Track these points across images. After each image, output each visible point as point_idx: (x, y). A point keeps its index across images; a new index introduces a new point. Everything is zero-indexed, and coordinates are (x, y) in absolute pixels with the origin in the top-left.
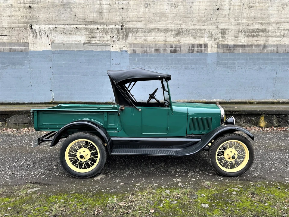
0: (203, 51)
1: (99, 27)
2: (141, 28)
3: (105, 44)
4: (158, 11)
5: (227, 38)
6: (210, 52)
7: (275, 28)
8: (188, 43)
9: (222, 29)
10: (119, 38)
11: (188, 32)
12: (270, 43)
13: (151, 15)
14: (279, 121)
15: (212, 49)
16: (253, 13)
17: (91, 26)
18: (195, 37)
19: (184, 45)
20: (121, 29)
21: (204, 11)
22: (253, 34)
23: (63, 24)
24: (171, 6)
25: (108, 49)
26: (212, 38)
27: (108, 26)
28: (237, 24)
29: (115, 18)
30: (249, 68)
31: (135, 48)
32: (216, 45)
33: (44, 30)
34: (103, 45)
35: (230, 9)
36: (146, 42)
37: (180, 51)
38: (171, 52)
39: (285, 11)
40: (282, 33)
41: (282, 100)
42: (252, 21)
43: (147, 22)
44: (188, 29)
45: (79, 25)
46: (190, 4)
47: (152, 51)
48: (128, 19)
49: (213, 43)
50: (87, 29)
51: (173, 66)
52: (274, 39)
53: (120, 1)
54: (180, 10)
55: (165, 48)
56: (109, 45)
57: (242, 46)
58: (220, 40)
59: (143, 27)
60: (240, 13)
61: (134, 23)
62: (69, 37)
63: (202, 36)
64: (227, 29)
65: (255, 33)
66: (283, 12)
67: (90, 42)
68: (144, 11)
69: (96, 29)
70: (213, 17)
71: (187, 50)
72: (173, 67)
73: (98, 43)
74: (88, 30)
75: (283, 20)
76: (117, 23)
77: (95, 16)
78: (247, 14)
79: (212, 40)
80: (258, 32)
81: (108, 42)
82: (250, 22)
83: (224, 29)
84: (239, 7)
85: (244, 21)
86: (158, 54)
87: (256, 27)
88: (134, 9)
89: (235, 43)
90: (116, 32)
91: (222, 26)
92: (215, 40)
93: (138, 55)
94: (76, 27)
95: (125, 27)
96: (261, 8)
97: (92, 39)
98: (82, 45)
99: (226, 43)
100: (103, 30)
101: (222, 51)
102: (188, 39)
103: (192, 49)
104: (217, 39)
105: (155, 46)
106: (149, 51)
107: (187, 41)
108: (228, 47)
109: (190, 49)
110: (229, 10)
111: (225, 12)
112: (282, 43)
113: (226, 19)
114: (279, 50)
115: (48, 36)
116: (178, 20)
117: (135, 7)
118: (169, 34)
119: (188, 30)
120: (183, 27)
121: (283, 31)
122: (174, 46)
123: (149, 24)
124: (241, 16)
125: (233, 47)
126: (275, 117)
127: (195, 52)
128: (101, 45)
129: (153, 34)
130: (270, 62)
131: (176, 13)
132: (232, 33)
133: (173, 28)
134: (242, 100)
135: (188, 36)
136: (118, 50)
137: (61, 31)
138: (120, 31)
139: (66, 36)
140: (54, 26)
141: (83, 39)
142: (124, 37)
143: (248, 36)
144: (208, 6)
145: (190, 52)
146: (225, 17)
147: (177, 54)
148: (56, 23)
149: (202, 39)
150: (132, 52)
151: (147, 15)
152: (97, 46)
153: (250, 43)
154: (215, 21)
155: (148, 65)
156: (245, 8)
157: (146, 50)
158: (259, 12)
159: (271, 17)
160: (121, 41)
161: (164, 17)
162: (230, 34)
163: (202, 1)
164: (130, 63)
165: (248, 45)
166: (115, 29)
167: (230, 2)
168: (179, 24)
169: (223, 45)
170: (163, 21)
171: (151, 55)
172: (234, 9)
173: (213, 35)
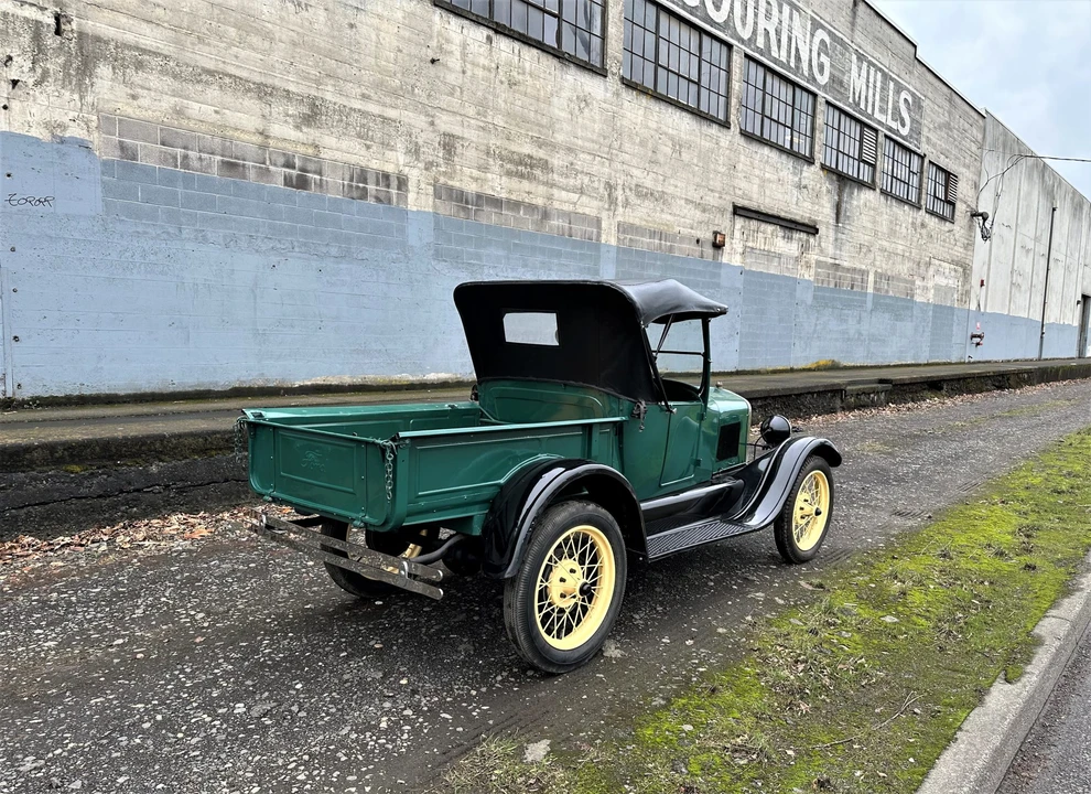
0: (395, 200)
2: (157, 54)
4: (233, 2)
5: (458, 167)
6: (415, 209)
7: (566, 164)
8: (345, 159)
9: (444, 134)
10: (45, 74)
11: (344, 118)
12: (556, 205)
13: (202, 8)
15: (419, 199)
16: (518, 102)
18: (368, 143)
19: (334, 164)
20: (52, 29)
21: (392, 55)
22: (519, 168)
26: (417, 159)
28: (484, 129)
31: (133, 139)
32: (430, 184)
35: (464, 72)
36: (184, 122)
38: (286, 184)
39: (583, 118)
40: (578, 182)
42: (517, 129)
43: (187, 34)
44: (344, 106)
46: (349, 12)
47: (209, 166)
49: (422, 179)
51: (298, 242)
52: (564, 195)
54: (316, 26)
55: (264, 163)
57: (496, 202)
58: (441, 169)
59: (165, 52)
60: (488, 92)
61: (123, 20)
63: (388, 145)
64: (458, 138)
65: (524, 167)
66: (580, 120)
70: (419, 84)
71: (343, 185)
72: (296, 244)
75: (580, 142)
78: (505, 102)
79: (419, 165)
80: (531, 166)
82: (514, 130)
83: (449, 135)
84: (486, 73)
85: (499, 121)
86: (235, 182)
87: (527, 149)
89: (479, 190)
90: (26, 39)
91: (446, 123)
92: (426, 169)
93: (147, 172)
95: (74, 26)
96: (535, 93)
99: (455, 184)
101: (448, 208)
102: (345, 144)
103: (361, 185)
104: (431, 163)
105: (224, 148)
106: (196, 164)
107: (342, 151)
108: (460, 198)
109: (354, 184)
110: (461, 75)
111: (452, 78)
112: (580, 211)
113: (455, 102)
114: (573, 232)
116: (310, 63)
118: (278, 109)
119: (344, 112)
120: (328, 96)
121: (579, 176)
122: (298, 163)
123: (193, 44)
124: (491, 104)
125: (475, 202)
127: (371, 201)
129: (213, 93)
131: (301, 31)
133: (292, 88)
135: (344, 134)
136: (39, 133)
138: (51, 41)
142: (72, 72)
143: (509, 174)
144: (403, 38)
145: (355, 194)
146: (452, 94)
147: (309, 197)
149: (389, 154)
150: (114, 155)
151: (186, 5)
153: (513, 197)
154: (427, 102)
155: (194, 225)
156: (502, 82)
157: (186, 157)
158: (531, 104)
159: (557, 126)
160: (53, 88)
161: (258, 32)
162: (468, 157)
163: (385, 13)
164: (107, 204)
165: (509, 201)
166: (18, 23)
167: (464, 48)
168: (314, 78)
169: (450, 189)
170: (253, 49)
171: (206, 183)
172: (473, 76)
173: (422, 149)
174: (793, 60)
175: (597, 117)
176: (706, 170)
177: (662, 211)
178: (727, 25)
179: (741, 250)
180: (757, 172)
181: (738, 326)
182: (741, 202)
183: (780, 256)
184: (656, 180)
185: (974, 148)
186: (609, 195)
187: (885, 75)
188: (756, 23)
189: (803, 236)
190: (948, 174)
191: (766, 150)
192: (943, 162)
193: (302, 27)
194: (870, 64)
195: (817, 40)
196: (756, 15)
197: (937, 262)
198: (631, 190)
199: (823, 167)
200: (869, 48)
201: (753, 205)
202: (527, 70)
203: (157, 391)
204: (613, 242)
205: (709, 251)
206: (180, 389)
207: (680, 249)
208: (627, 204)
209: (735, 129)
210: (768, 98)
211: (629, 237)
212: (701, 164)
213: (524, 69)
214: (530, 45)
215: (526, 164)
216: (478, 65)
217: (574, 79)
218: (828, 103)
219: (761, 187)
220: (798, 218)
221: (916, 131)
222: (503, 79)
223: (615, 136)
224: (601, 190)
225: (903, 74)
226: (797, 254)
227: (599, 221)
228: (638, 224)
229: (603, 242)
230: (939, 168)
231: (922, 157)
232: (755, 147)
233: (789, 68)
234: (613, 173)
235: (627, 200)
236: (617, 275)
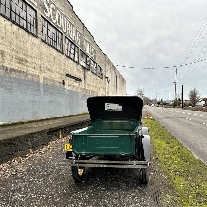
5: (5, 60)
7: (31, 61)
12: (29, 72)
16: (19, 43)
28: (11, 50)
35: (6, 33)
40: (34, 66)
42: (19, 50)
52: (31, 69)
57: (15, 71)
58: (1, 61)
60: (12, 40)
64: (5, 52)
65: (21, 61)
66: (33, 49)
75: (33, 55)
78: (16, 43)
80: (23, 61)
83: (2, 51)
84: (11, 34)
85: (15, 48)
87: (22, 56)
89: (11, 67)
91: (1, 47)
96: (23, 41)
99: (5, 65)
101: (3, 72)
111: (3, 34)
112: (34, 73)
113: (4, 42)
114: (33, 79)
121: (34, 64)
124: (13, 43)
125: (10, 70)
126: (64, 130)
130: (30, 87)
143: (18, 63)
146: (3, 39)
156: (15, 37)
158: (22, 44)
159: (28, 50)
162: (8, 57)
165: (18, 70)
167: (5, 26)
169: (3, 66)
172: (8, 34)
174: (74, 39)
175: (37, 49)
176: (60, 64)
177: (52, 74)
178: (61, 28)
179: (68, 85)
180: (69, 66)
181: (69, 104)
182: (67, 73)
183: (75, 86)
184: (50, 66)
185: (104, 63)
186: (41, 69)
187: (89, 44)
188: (66, 29)
189: (79, 81)
190: (101, 68)
191: (71, 60)
192: (100, 65)
194: (87, 41)
195: (77, 34)
196: (66, 27)
197: (100, 88)
198: (45, 68)
199: (81, 65)
200: (86, 37)
201: (69, 74)
202: (21, 35)
204: (42, 82)
205: (62, 85)
207: (56, 84)
208: (44, 72)
209: (65, 54)
210: (70, 47)
211: (45, 81)
212: (59, 63)
213: (20, 34)
214: (21, 27)
215: (22, 60)
216: (9, 32)
217: (31, 38)
218: (81, 50)
219: (71, 69)
220: (77, 77)
221: (95, 58)
223: (41, 54)
224: (39, 68)
225: (92, 44)
226: (78, 86)
227: (39, 76)
228: (47, 77)
229: (40, 82)
230: (99, 67)
231: (97, 64)
232: (69, 59)
233: (73, 40)
234: (41, 64)
236: (44, 91)
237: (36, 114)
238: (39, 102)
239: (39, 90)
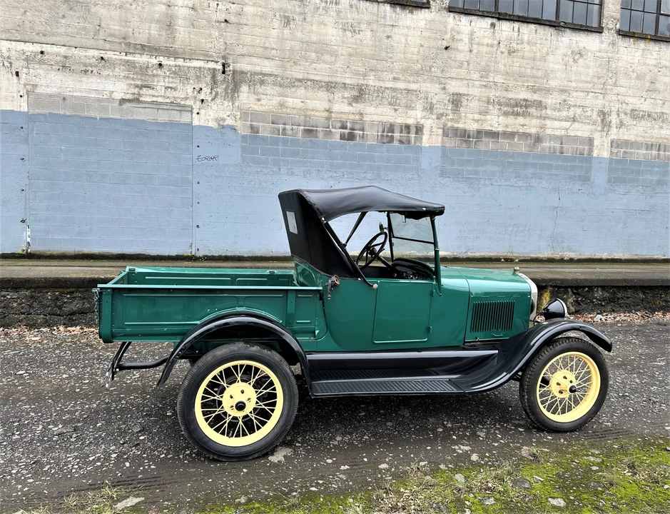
0: (413, 141)
1: (164, 61)
2: (271, 75)
3: (179, 105)
4: (314, 38)
5: (463, 114)
6: (427, 145)
7: (559, 102)
8: (380, 120)
9: (453, 94)
10: (217, 94)
11: (380, 94)
12: (549, 132)
13: (297, 45)
14: (577, 301)
15: (431, 139)
16: (517, 64)
17: (143, 56)
18: (396, 107)
19: (372, 123)
20: (221, 71)
21: (416, 49)
22: (515, 109)
23: (64, 45)
24: (345, 30)
25: (185, 118)
26: (431, 113)
27: (188, 61)
28: (485, 86)
29: (205, 44)
30: (507, 183)
31: (257, 122)
32: (441, 128)
33: (6, 54)
34: (173, 108)
35: (471, 51)
36: (284, 110)
37: (363, 137)
38: (341, 139)
39: (577, 66)
40: (571, 114)
41: (568, 255)
42: (514, 82)
43: (288, 61)
44: (381, 87)
45: (109, 53)
46: (387, 29)
47: (297, 133)
48: (241, 50)
49: (434, 125)
50: (131, 65)
51: (348, 171)
52: (556, 124)
53: (220, 3)
54: (365, 42)
55: (328, 128)
56: (190, 109)
57: (494, 135)
58: (449, 117)
59: (276, 73)
60: (491, 62)
61: (255, 60)
62: (81, 81)
63: (410, 107)
64: (464, 95)
65: (519, 108)
66: (574, 68)
67: (138, 100)
68: (280, 35)
69: (156, 66)
70: (435, 65)
71: (378, 135)
72: (345, 173)
73: (161, 103)
74: (136, 67)
75: (573, 84)
76: (212, 56)
77: (153, 32)
78: (505, 65)
79: (433, 117)
80: (526, 107)
81: (188, 103)
82: (511, 83)
83: (457, 94)
84: (489, 49)
85: (499, 79)
86: (311, 140)
87: (523, 95)
88: (255, 26)
89: (480, 128)
90: (209, 79)
91: (454, 87)
92: (438, 118)
93: (264, 139)
94: (102, 55)
95: (231, 68)
96: (532, 55)
97: (144, 91)
98: (116, 104)
99: (461, 126)
100: (174, 69)
101: (453, 142)
102: (380, 110)
103: (390, 134)
104: (442, 115)
105: (306, 121)
106: (289, 132)
107: (378, 115)
108: (464, 135)
109: (385, 134)
110: (468, 53)
111: (460, 57)
112: (572, 134)
113: (463, 72)
114: (565, 150)
115: (17, 74)
116: (360, 65)
117: (257, 21)
118: (338, 95)
119: (380, 91)
120: (371, 83)
121: (572, 109)
122: (349, 125)
123: (291, 66)
124: (492, 69)
125: (475, 136)
126: (570, 293)
127: (396, 143)
128: (168, 107)
129: (301, 91)
130: (547, 172)
131: (355, 46)
132: (475, 104)
133: (348, 81)
134: (491, 254)
135: (380, 104)
136: (213, 124)
137: (57, 63)
138: (220, 77)
139: (71, 78)
140: (38, 48)
141: (120, 89)
142: (229, 91)
143: (506, 114)
144: (425, 37)
145: (385, 140)
146: (460, 67)
147: (355, 145)
148: (43, 39)
149: (411, 113)
150: (247, 132)
151: (288, 44)
152: (158, 109)
153: (509, 130)
154: (441, 75)
155: (287, 166)
156: (502, 53)
157: (284, 129)
158: (528, 64)
159: (551, 76)
160: (220, 101)
161: (328, 52)
162: (471, 106)
163: (412, 25)
164: (243, 158)
165: (505, 133)
166: (205, 71)
167: (472, 35)
168: (362, 73)
169: (455, 130)
170: (325, 63)
171: (295, 143)
172: (479, 52)
173: (435, 106)
175: (592, 64)
177: (661, 127)
184: (654, 104)
186: (603, 120)
193: (356, 44)
198: (626, 114)
202: (525, 40)
203: (264, 255)
204: (606, 155)
206: (275, 255)
208: (621, 125)
211: (623, 150)
213: (522, 40)
214: (528, 23)
217: (570, 39)
222: (504, 50)
223: (610, 75)
224: (594, 116)
227: (591, 140)
228: (633, 139)
229: (595, 155)
234: (607, 104)
235: (621, 122)
236: (609, 181)
237: (563, 242)
238: (584, 211)
239: (585, 179)
